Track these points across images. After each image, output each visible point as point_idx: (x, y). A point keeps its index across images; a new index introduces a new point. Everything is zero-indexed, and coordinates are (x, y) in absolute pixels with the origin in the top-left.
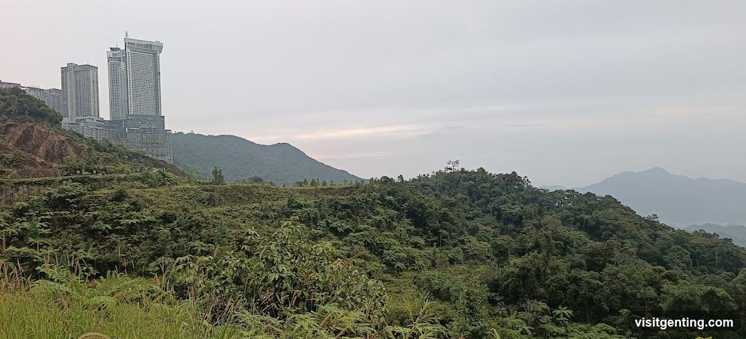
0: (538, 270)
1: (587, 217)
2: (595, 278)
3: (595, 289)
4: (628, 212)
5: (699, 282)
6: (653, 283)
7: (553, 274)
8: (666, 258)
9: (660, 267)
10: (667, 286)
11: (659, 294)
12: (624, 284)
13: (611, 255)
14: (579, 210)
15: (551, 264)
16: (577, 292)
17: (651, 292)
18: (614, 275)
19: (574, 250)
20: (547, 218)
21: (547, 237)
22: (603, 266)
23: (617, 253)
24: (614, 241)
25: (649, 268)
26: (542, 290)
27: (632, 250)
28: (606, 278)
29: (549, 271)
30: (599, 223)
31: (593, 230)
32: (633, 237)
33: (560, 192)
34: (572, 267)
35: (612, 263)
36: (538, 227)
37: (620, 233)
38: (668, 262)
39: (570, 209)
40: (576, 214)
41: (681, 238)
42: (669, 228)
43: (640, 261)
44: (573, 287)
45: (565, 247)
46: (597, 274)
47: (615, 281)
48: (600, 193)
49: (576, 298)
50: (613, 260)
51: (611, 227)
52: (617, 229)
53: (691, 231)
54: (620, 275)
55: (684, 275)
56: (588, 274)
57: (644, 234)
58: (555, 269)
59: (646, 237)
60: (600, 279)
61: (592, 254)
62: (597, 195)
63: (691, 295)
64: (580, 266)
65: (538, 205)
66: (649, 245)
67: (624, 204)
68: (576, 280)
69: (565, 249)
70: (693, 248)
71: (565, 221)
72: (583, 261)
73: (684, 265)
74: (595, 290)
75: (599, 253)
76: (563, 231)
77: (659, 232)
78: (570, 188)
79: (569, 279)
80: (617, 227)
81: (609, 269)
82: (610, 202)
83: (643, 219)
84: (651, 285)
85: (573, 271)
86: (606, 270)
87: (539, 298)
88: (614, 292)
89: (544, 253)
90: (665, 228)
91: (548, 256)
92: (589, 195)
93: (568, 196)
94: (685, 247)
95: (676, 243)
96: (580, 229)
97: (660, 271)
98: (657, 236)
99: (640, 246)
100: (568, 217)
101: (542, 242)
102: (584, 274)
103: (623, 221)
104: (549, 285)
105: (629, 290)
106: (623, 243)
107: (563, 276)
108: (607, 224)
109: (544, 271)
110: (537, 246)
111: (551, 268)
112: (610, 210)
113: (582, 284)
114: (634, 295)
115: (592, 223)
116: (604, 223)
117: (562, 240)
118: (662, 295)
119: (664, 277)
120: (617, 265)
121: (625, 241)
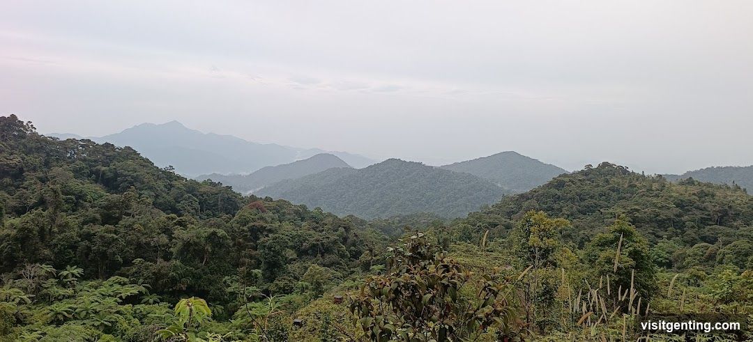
0: (42, 230)
1: (104, 168)
2: (111, 232)
3: (108, 243)
4: (147, 163)
5: (205, 225)
6: (167, 231)
7: (60, 232)
8: (179, 206)
9: (173, 215)
10: (178, 232)
11: (170, 240)
12: (139, 235)
13: (128, 207)
14: (95, 161)
15: (58, 221)
16: (89, 248)
17: (164, 239)
18: (130, 227)
19: (88, 204)
20: (56, 170)
21: (55, 192)
22: (119, 219)
23: (134, 204)
24: (132, 193)
25: (163, 216)
26: (47, 252)
27: (148, 200)
28: (122, 230)
29: (56, 230)
30: (117, 175)
31: (111, 183)
32: (151, 188)
33: (73, 141)
34: (85, 223)
35: (128, 215)
36: (43, 180)
37: (138, 185)
38: (180, 210)
39: (84, 160)
40: (90, 166)
41: (192, 187)
42: (182, 178)
43: (156, 210)
44: (85, 243)
45: (77, 201)
46: (111, 227)
47: (130, 233)
48: (119, 144)
49: (87, 255)
50: (129, 211)
51: (129, 178)
52: (136, 181)
53: (200, 181)
54: (136, 226)
55: (193, 220)
56: (103, 228)
57: (160, 185)
58: (64, 227)
59: (162, 187)
60: (115, 232)
61: (108, 208)
62: (116, 145)
63: (197, 238)
64: (94, 221)
65: (44, 155)
66: (164, 195)
67: (143, 155)
68: (88, 237)
69: (76, 204)
70: (202, 195)
71: (78, 173)
72: (98, 216)
73: (194, 211)
74: (110, 244)
75: (115, 205)
76: (76, 184)
77: (174, 183)
78: (85, 137)
79: (80, 236)
80: (136, 179)
81: (126, 221)
82: (129, 153)
83: (161, 170)
84: (164, 232)
85: (85, 227)
86: (121, 222)
87: (42, 261)
88: (129, 243)
89: (51, 210)
90: (179, 178)
91: (55, 213)
92: (107, 145)
93: (82, 146)
94: (195, 195)
95: (188, 192)
96: (96, 182)
97: (173, 219)
98: (172, 186)
99: (157, 196)
100: (81, 169)
101: (49, 197)
102: (99, 229)
103: (142, 172)
104: (56, 245)
105: (143, 240)
106: (140, 194)
107: (73, 233)
108: (126, 176)
109: (50, 230)
110: (42, 202)
111: (60, 226)
112: (130, 162)
113: (96, 239)
114: (148, 244)
115: (110, 175)
116: (121, 175)
117: (74, 195)
118: (174, 240)
119: (175, 224)
120: (133, 217)
121: (142, 192)
